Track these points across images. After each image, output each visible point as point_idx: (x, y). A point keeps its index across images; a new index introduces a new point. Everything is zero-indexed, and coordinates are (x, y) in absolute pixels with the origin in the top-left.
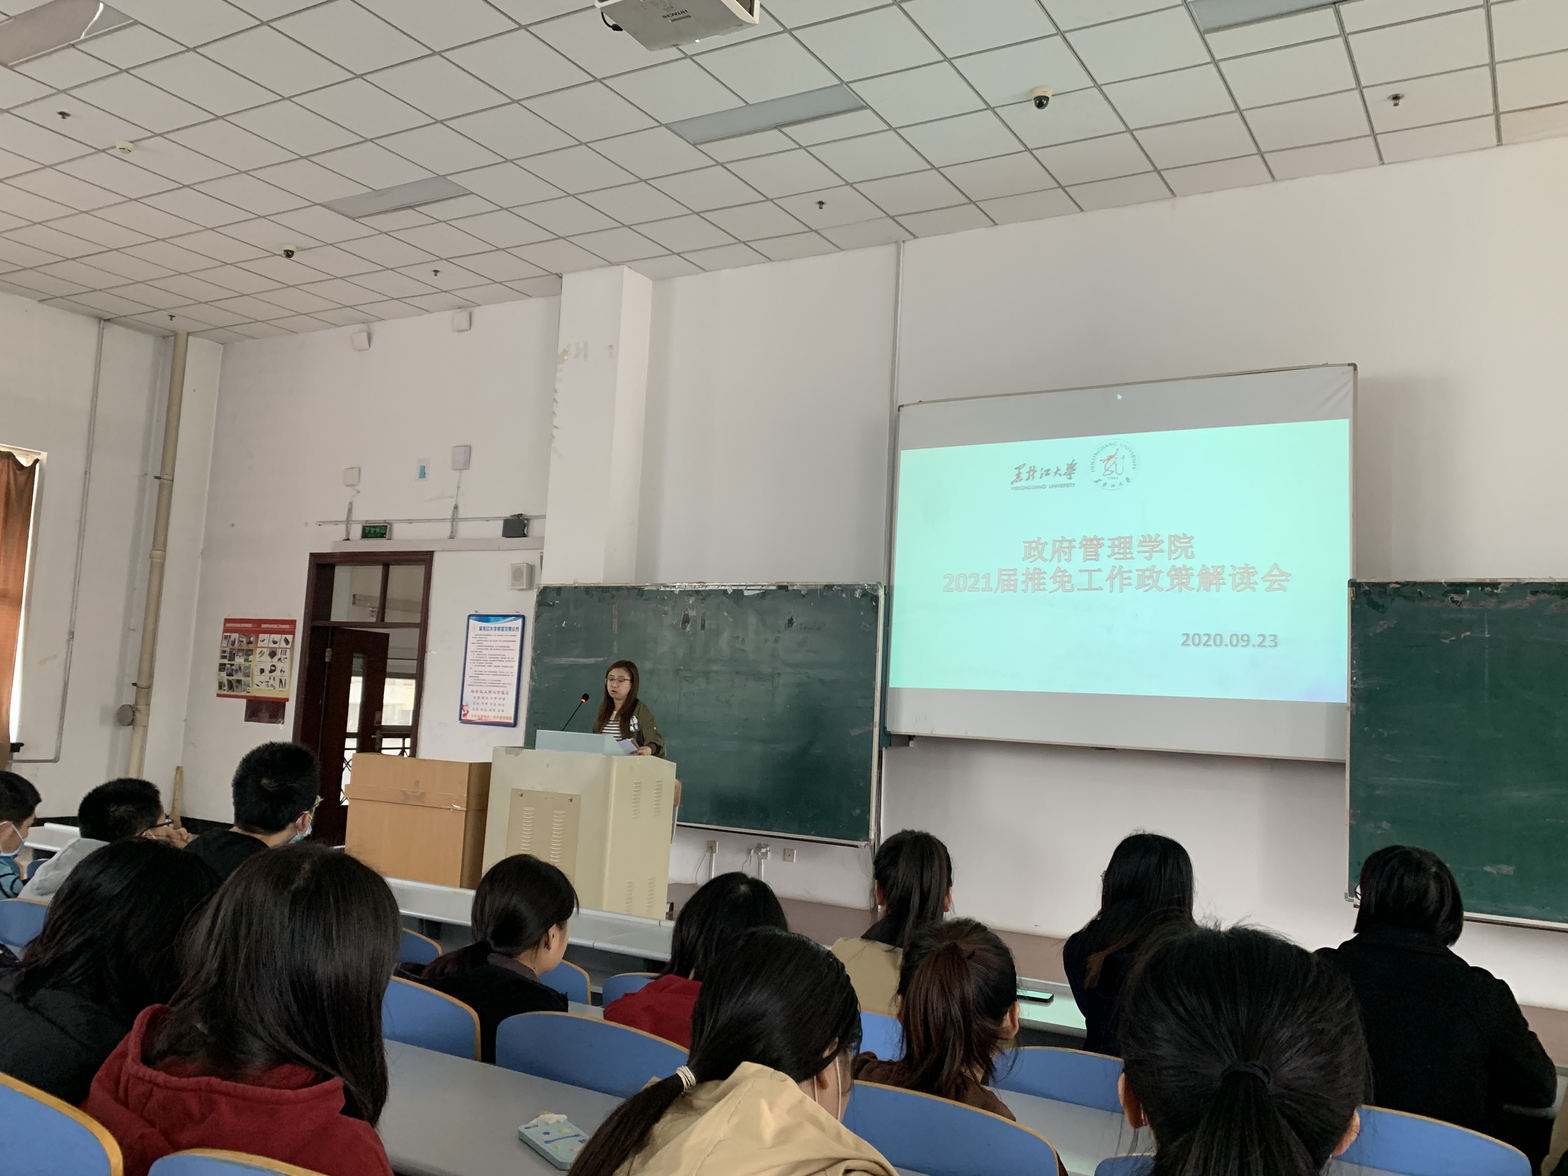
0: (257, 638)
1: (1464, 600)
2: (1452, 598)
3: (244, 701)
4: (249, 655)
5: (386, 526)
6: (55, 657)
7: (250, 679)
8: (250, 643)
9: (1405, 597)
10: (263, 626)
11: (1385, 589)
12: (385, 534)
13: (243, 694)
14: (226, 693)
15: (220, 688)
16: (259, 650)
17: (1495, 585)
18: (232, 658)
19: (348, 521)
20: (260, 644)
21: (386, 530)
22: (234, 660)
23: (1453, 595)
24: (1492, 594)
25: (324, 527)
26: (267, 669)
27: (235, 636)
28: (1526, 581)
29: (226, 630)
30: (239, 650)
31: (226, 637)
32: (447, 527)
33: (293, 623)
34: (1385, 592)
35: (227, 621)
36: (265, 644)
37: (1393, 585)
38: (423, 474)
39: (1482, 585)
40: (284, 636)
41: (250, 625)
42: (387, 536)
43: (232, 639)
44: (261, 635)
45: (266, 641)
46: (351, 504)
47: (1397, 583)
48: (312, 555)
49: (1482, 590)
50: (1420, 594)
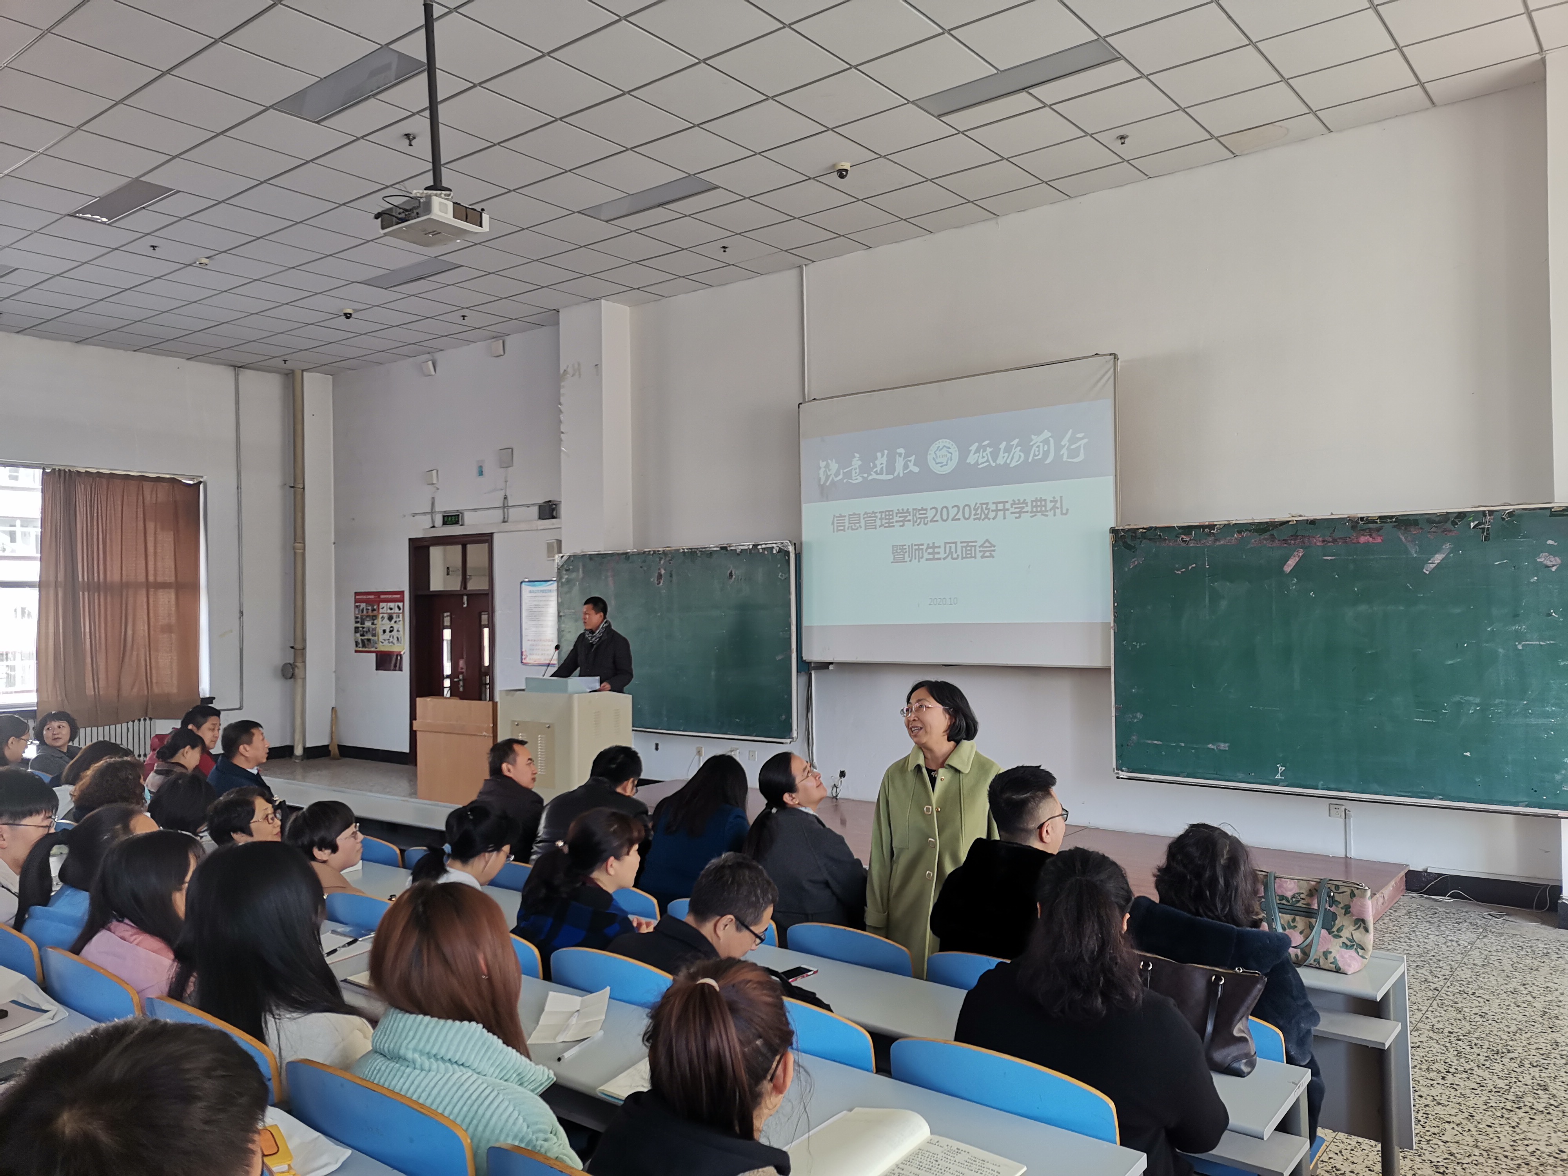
0: (378, 606)
1: (1190, 540)
2: (1182, 538)
3: (374, 655)
4: (374, 620)
5: (458, 515)
6: (231, 631)
7: (376, 638)
8: (373, 610)
9: (1150, 539)
10: (382, 597)
11: (1135, 533)
12: (458, 521)
13: (373, 649)
14: (361, 649)
15: (357, 646)
16: (381, 615)
17: (1212, 527)
18: (363, 623)
19: (432, 512)
20: (381, 611)
21: (458, 518)
22: (364, 624)
23: (1183, 536)
24: (1210, 534)
25: (417, 517)
26: (388, 631)
27: (363, 605)
28: (1234, 522)
29: (356, 602)
30: (367, 616)
31: (357, 606)
32: (499, 514)
33: (402, 593)
34: (1136, 536)
35: (356, 594)
36: (384, 610)
37: (1141, 530)
38: (481, 473)
39: (1204, 527)
40: (397, 604)
41: (372, 597)
42: (460, 523)
43: (361, 608)
44: (381, 604)
45: (385, 607)
46: (433, 498)
47: (1144, 528)
48: (411, 540)
49: (1203, 531)
50: (1160, 535)
